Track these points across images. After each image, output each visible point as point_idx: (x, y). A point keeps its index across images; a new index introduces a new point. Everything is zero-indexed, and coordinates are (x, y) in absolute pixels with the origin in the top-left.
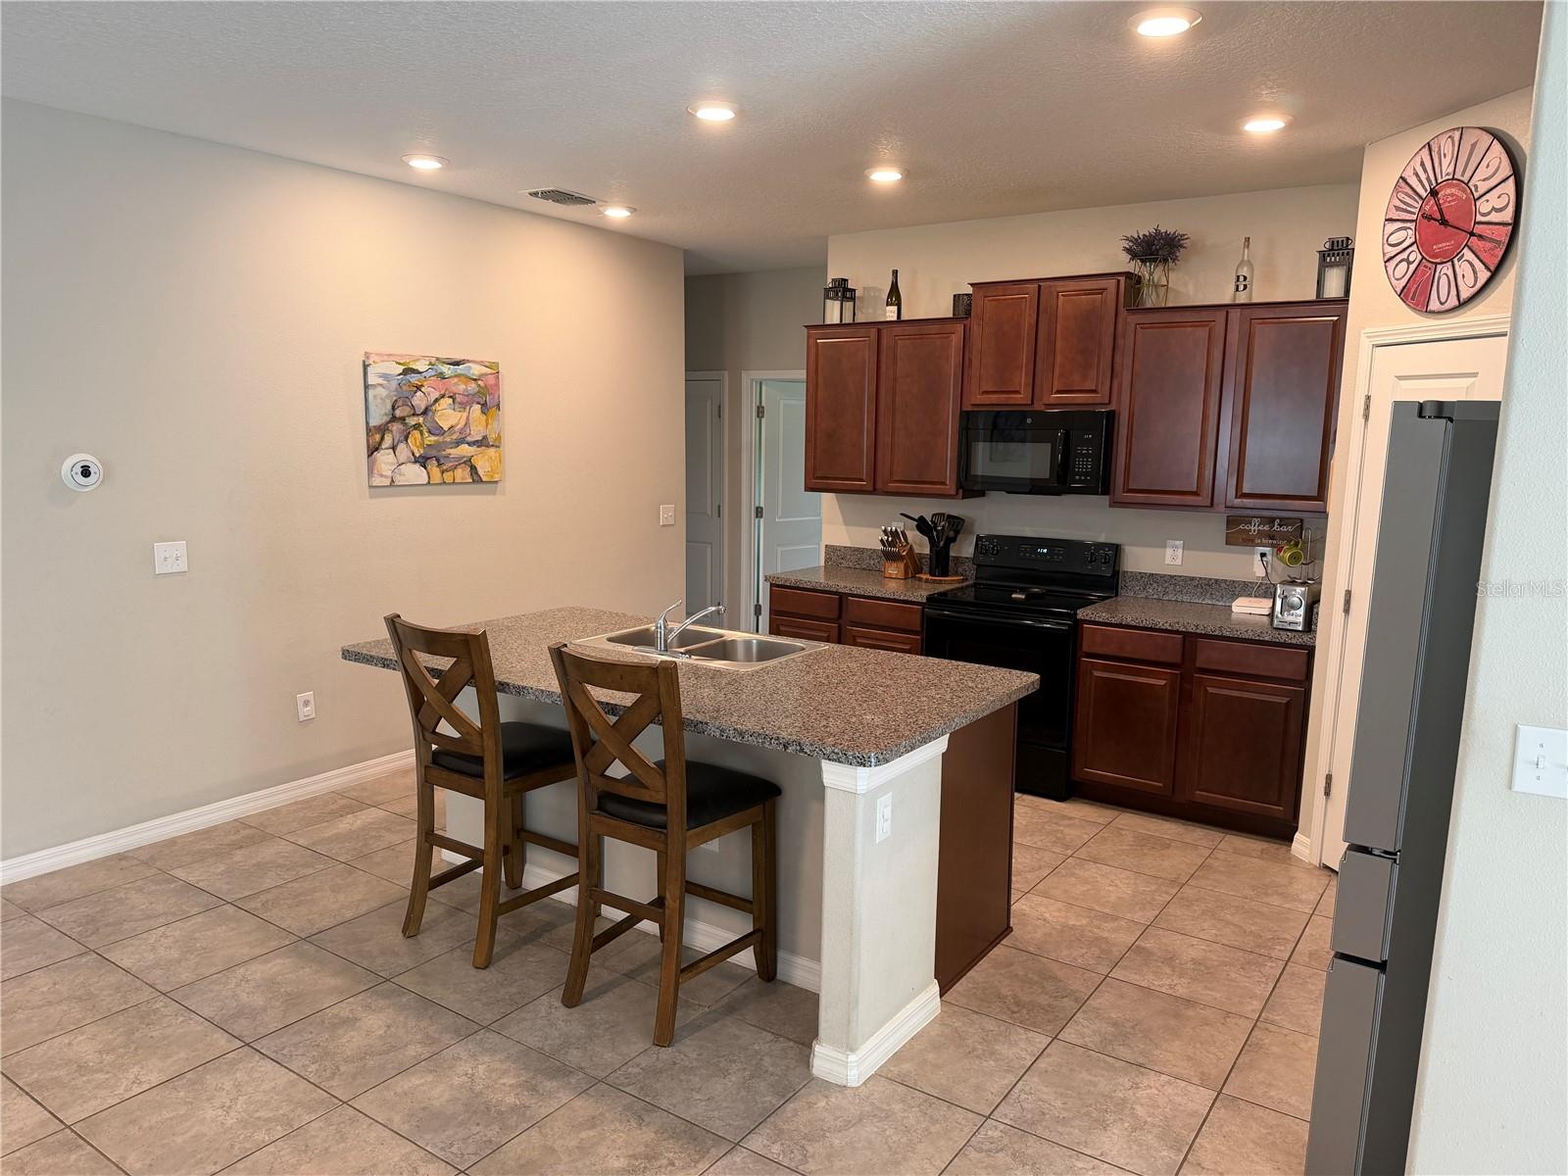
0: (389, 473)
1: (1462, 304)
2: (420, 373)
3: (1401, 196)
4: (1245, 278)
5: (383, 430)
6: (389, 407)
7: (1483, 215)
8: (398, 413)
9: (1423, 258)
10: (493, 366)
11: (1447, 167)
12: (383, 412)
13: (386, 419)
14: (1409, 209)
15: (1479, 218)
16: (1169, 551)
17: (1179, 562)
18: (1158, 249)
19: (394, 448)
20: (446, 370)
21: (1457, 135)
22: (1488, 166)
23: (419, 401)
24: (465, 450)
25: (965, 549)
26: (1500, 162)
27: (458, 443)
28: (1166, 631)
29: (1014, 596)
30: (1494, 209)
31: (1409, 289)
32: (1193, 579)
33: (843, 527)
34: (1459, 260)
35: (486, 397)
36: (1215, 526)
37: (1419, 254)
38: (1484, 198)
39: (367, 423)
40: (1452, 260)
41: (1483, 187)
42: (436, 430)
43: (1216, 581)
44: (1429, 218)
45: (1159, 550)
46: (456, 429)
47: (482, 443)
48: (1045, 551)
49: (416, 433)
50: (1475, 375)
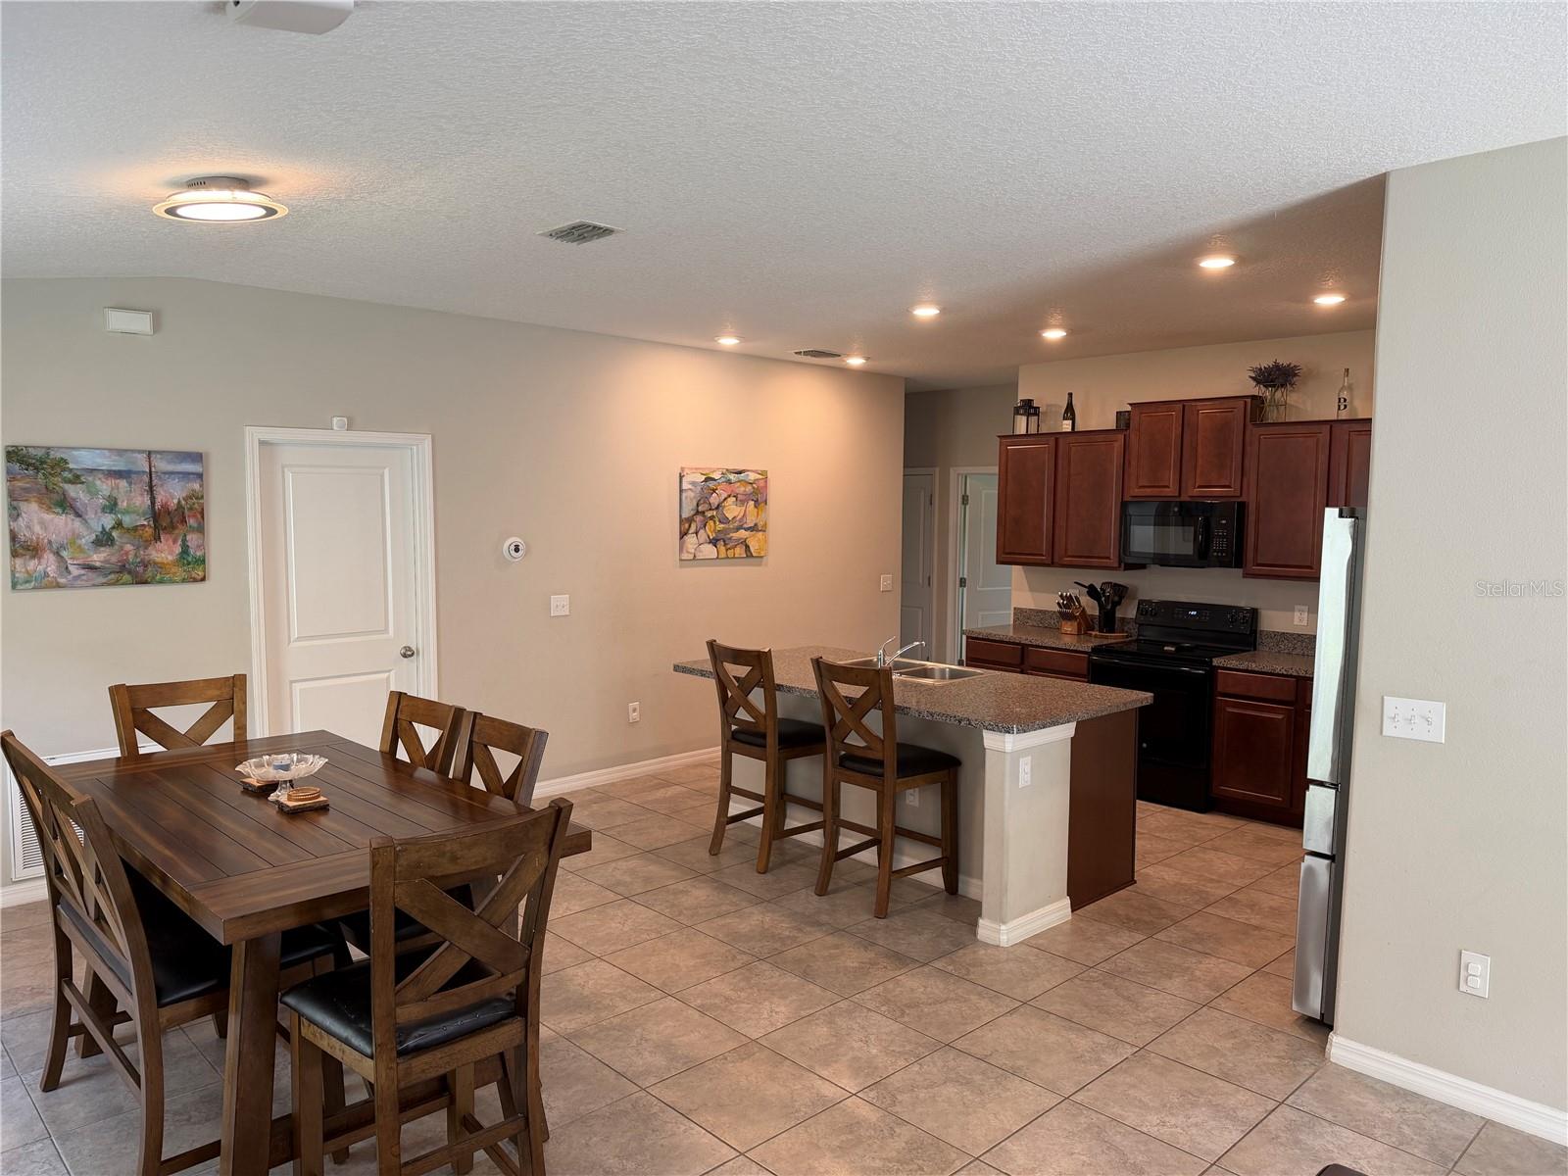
0: (693, 551)
2: (715, 480)
4: (1345, 400)
5: (690, 520)
6: (695, 504)
8: (700, 509)
10: (764, 473)
12: (691, 508)
13: (693, 513)
16: (1297, 614)
17: (1305, 623)
18: (1278, 377)
19: (697, 533)
20: (732, 477)
23: (714, 500)
24: (742, 534)
25: (1129, 611)
27: (738, 529)
28: (1283, 675)
29: (1166, 648)
33: (1029, 594)
35: (758, 496)
39: (681, 516)
42: (725, 520)
45: (1289, 613)
46: (738, 519)
47: (754, 529)
48: (1195, 613)
49: (711, 523)
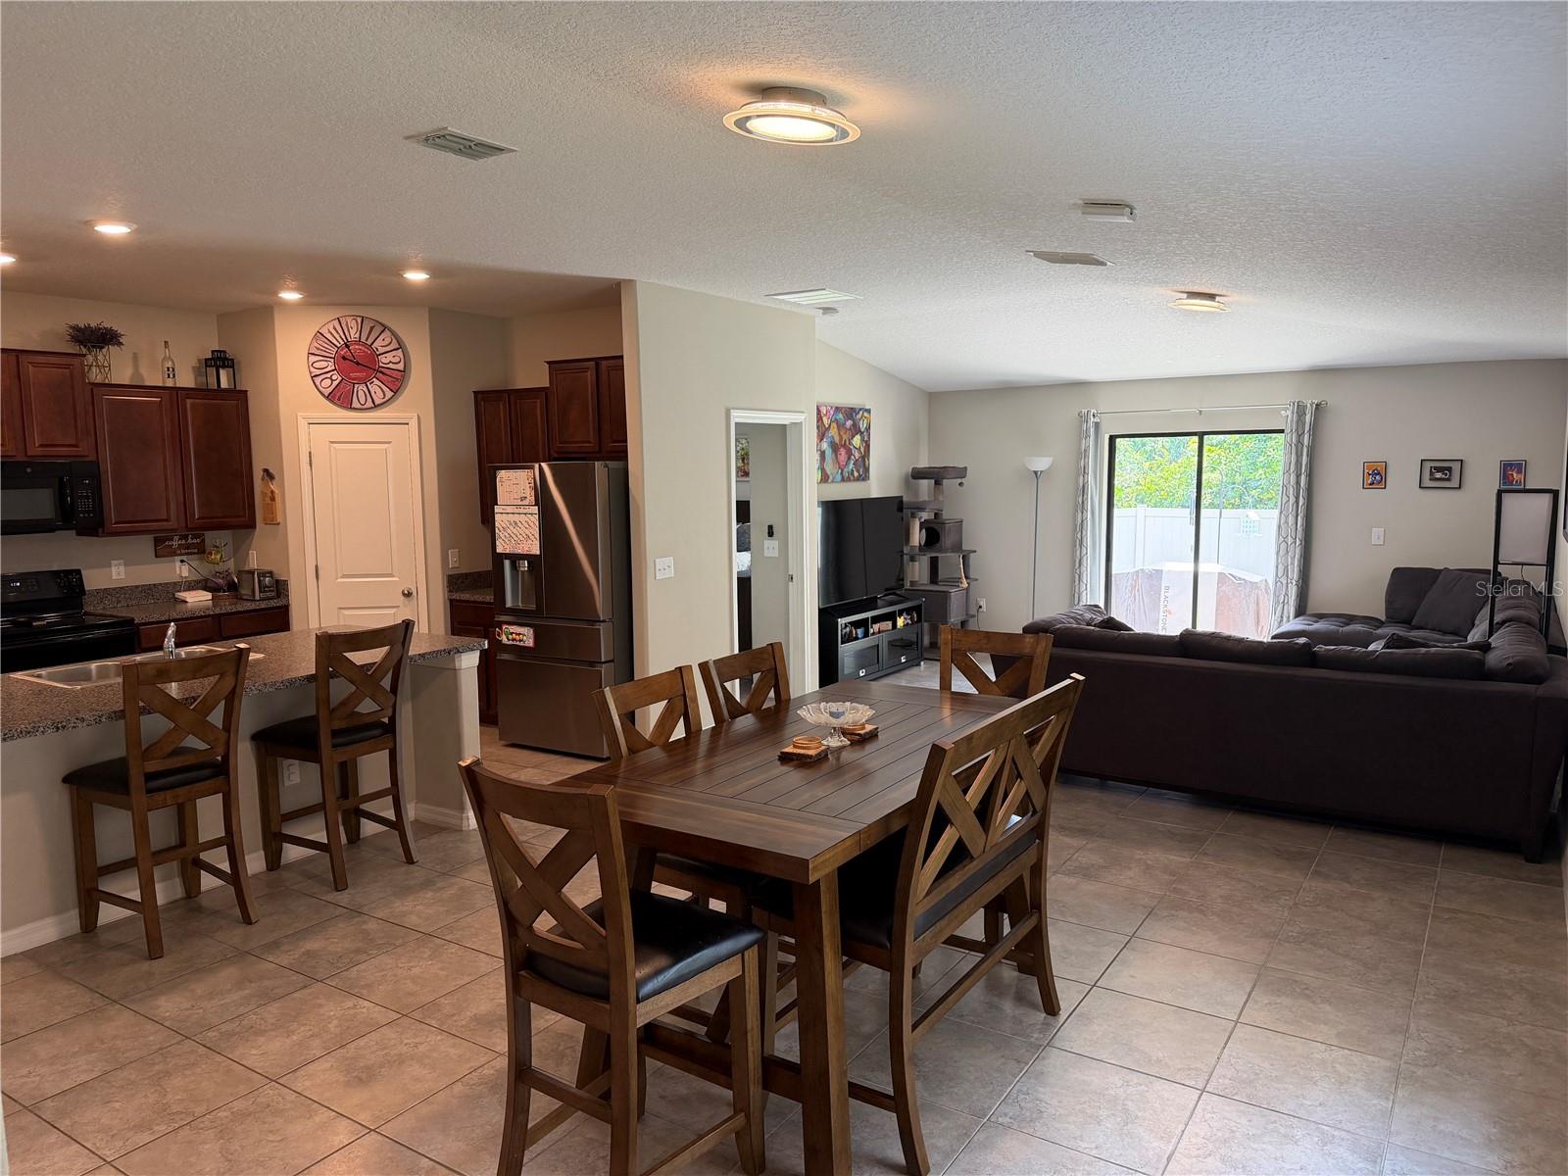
1: (376, 406)
3: (320, 343)
4: (172, 370)
7: (384, 363)
9: (343, 379)
11: (354, 335)
14: (327, 351)
15: (381, 364)
16: (114, 570)
17: (123, 576)
21: (359, 320)
22: (384, 340)
26: (392, 340)
30: (391, 362)
31: (334, 395)
32: (137, 587)
34: (371, 384)
36: (146, 543)
37: (340, 377)
38: (383, 355)
40: (366, 383)
41: (382, 350)
43: (154, 585)
44: (344, 358)
45: (107, 569)
48: (18, 584)
50: (389, 443)
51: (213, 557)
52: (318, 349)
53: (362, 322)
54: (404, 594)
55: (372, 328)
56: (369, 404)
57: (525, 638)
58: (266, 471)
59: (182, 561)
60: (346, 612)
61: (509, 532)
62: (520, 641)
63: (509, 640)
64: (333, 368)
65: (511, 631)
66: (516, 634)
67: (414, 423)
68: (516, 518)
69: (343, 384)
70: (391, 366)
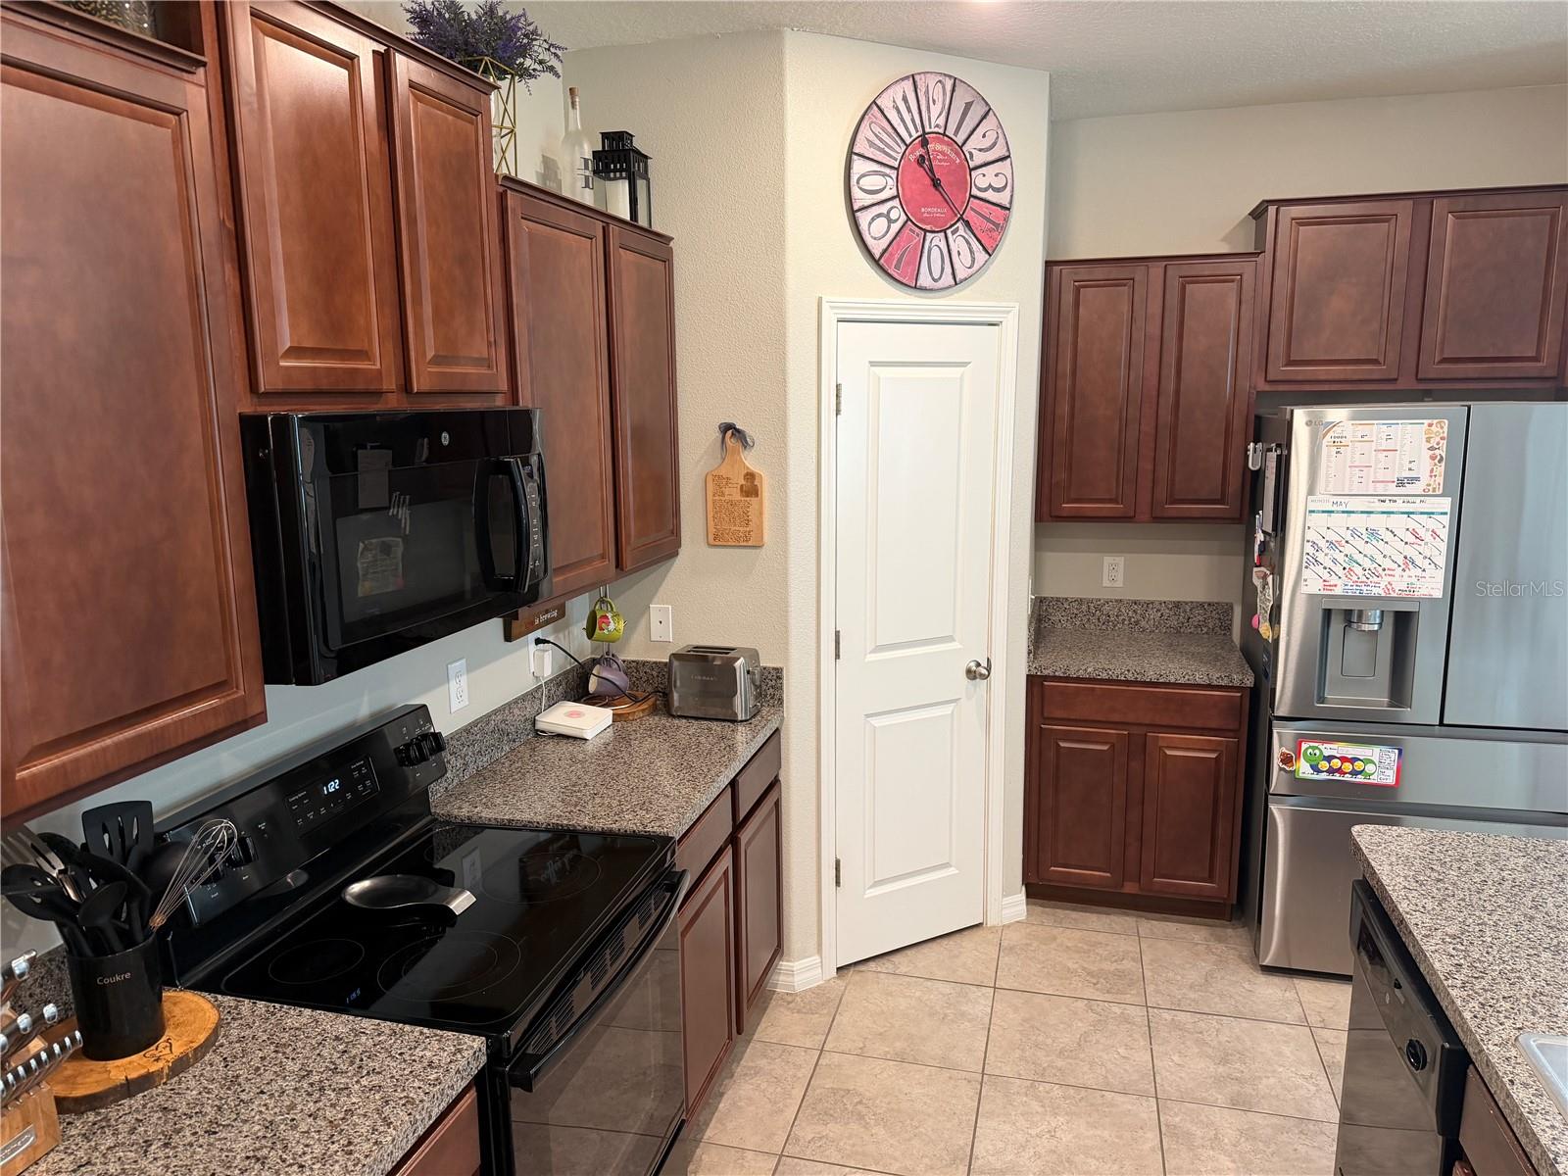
1: (956, 283)
3: (877, 130)
7: (979, 189)
9: (909, 219)
11: (935, 119)
14: (887, 149)
15: (975, 192)
21: (949, 84)
22: (984, 136)
26: (998, 138)
30: (990, 186)
31: (892, 255)
32: (488, 721)
34: (953, 233)
37: (903, 214)
38: (980, 171)
40: (945, 231)
41: (979, 159)
48: (337, 784)
50: (964, 364)
51: (612, 627)
52: (872, 144)
53: (953, 90)
54: (971, 674)
55: (968, 106)
56: (948, 279)
57: (1370, 768)
58: (728, 428)
59: (538, 641)
60: (876, 722)
61: (1348, 549)
62: (1354, 773)
63: (1317, 770)
64: (894, 192)
65: (1326, 753)
66: (1344, 759)
67: (1010, 323)
68: (1378, 522)
69: (906, 231)
70: (990, 195)
